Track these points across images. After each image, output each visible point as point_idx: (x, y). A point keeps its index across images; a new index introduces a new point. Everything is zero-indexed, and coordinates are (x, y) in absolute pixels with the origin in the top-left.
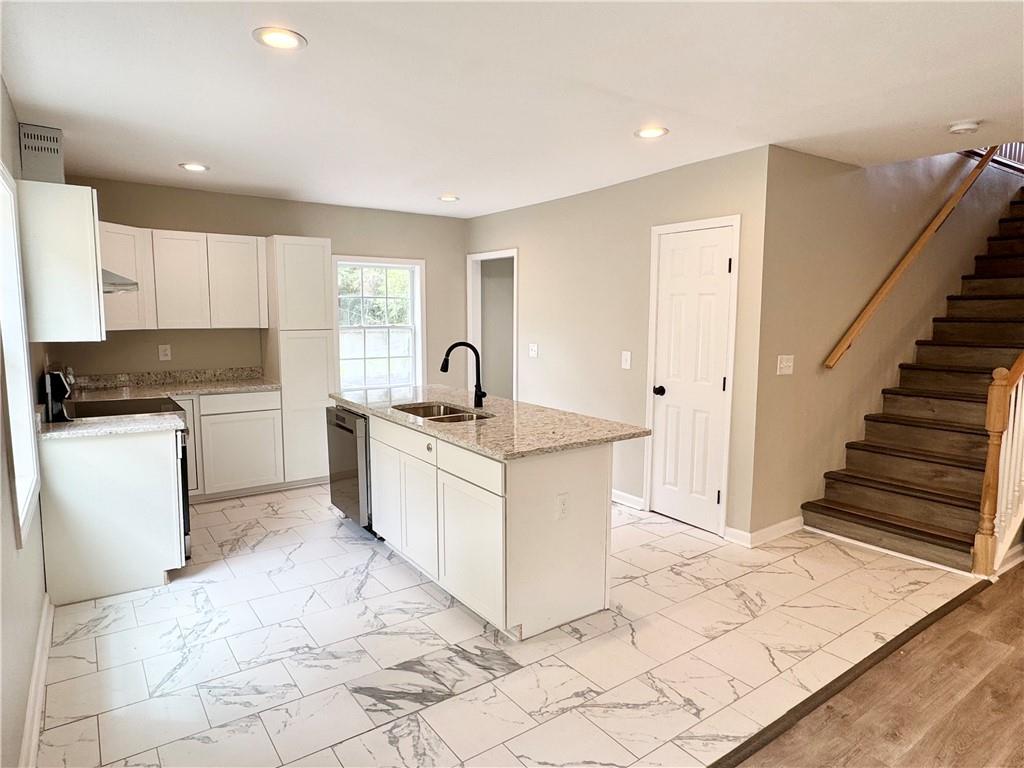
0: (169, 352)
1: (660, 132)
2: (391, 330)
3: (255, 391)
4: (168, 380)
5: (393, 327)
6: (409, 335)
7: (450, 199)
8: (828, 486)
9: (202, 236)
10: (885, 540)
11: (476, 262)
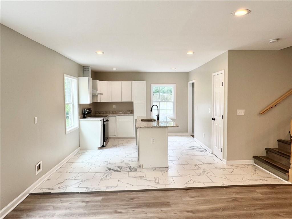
0: (114, 107)
1: (193, 53)
2: (167, 102)
3: (128, 115)
4: (115, 113)
5: (167, 101)
6: (172, 103)
7: (173, 69)
8: (267, 153)
9: (120, 82)
10: (270, 169)
11: (190, 84)
